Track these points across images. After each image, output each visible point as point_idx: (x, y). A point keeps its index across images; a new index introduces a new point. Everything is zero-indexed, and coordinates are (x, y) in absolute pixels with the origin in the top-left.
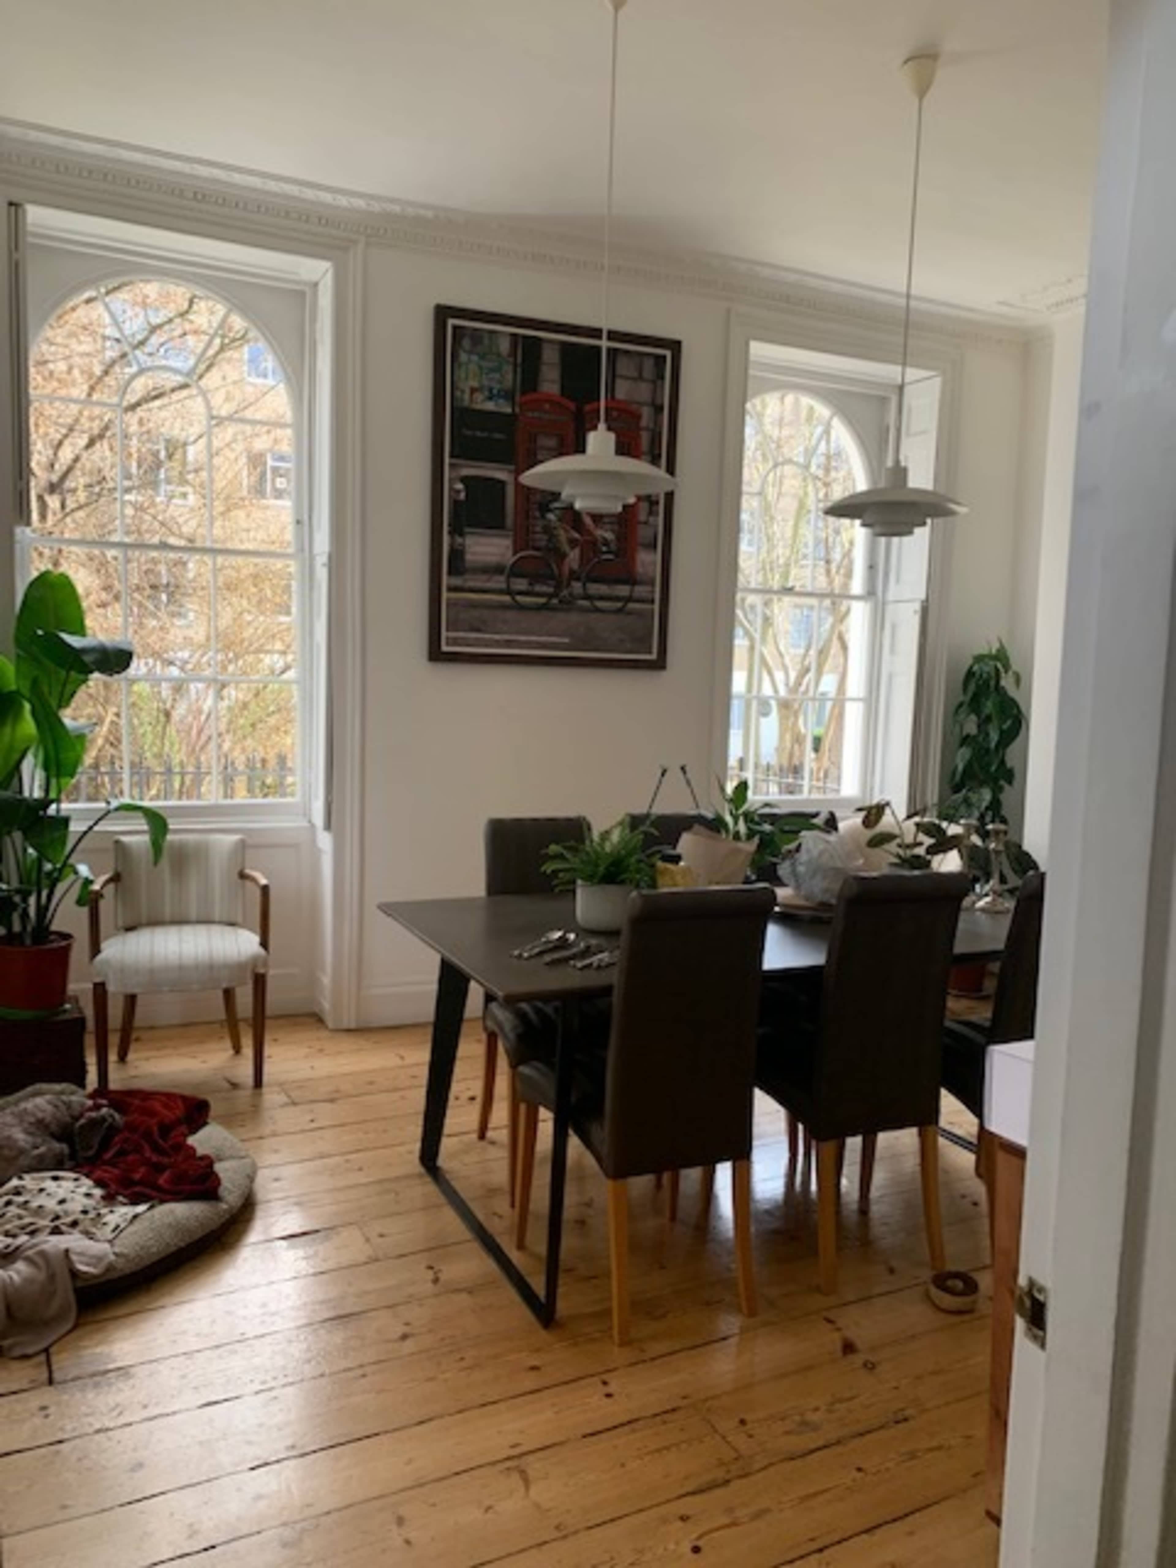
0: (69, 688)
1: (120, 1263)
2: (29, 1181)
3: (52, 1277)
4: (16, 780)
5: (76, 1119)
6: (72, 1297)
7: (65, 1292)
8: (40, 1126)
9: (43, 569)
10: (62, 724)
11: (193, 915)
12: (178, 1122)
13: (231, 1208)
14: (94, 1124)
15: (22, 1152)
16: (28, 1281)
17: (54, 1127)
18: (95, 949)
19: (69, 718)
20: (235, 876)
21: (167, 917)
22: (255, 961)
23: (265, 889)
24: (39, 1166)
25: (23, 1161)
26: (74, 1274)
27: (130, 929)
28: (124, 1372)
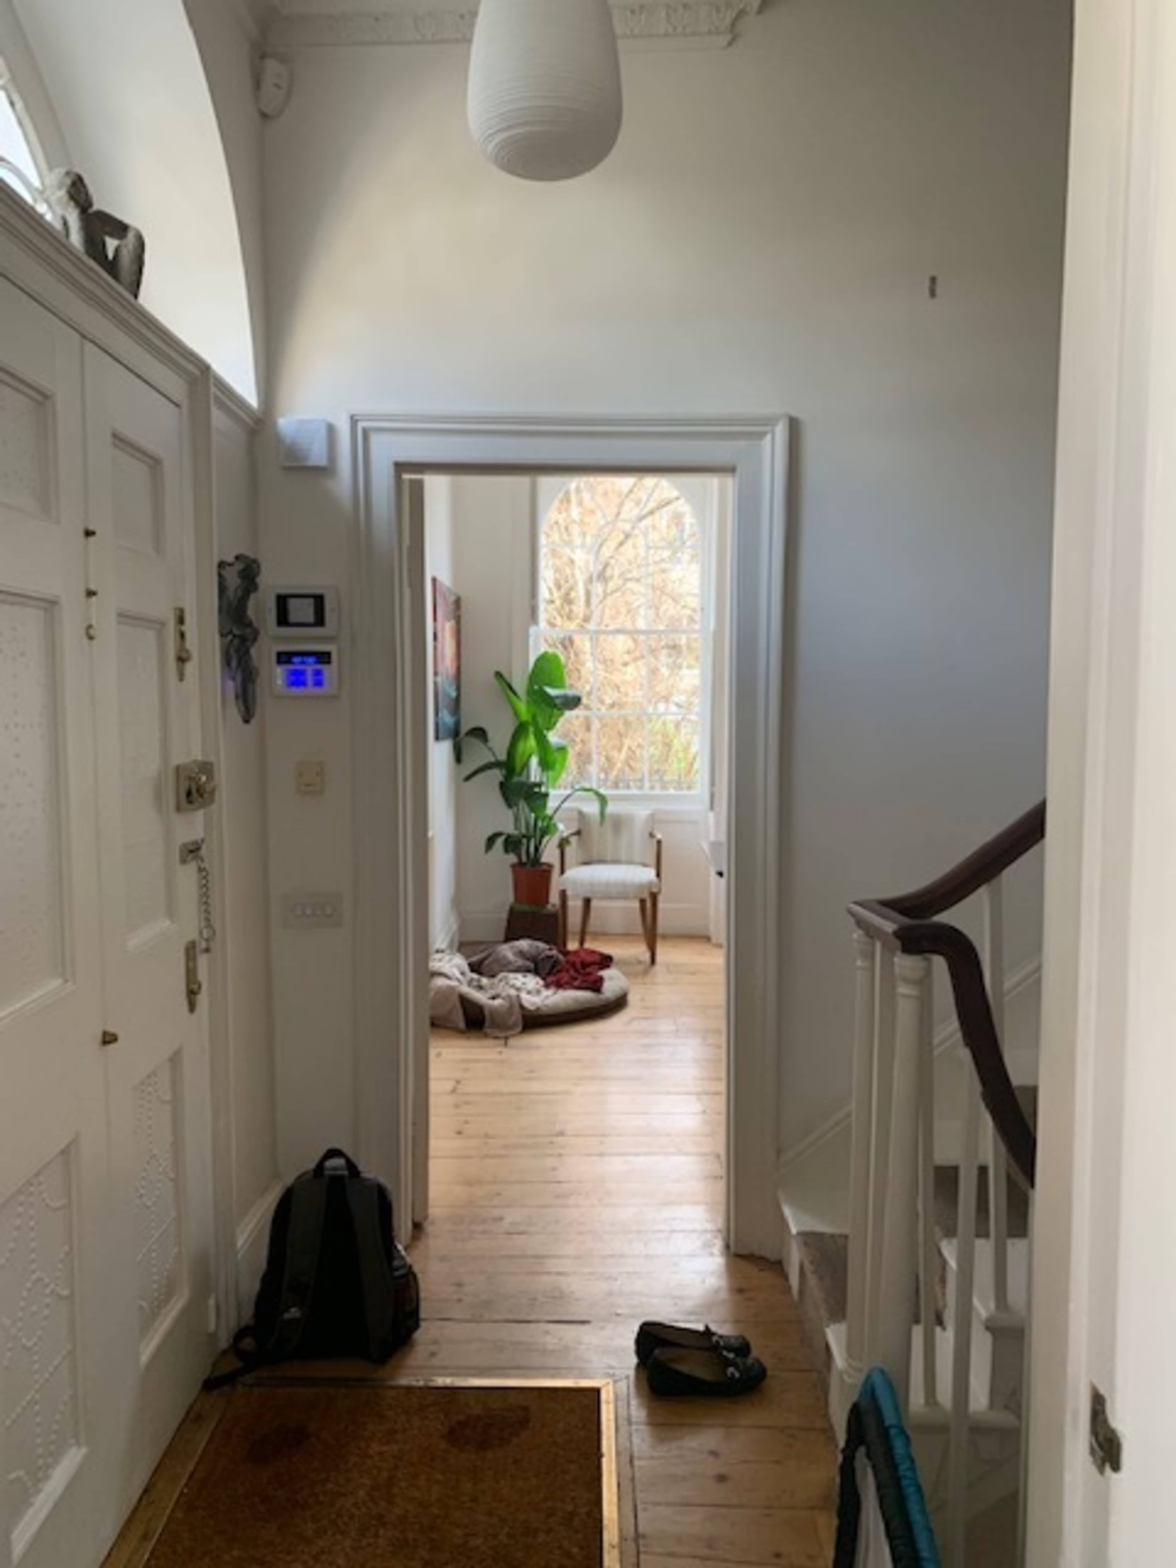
0: (553, 720)
1: (544, 1009)
2: (511, 975)
3: (511, 1006)
4: (525, 773)
5: (540, 954)
6: (520, 1018)
7: (517, 1015)
8: (521, 953)
9: (542, 650)
10: (547, 741)
11: (623, 858)
12: (593, 963)
13: (607, 999)
14: (549, 957)
15: (510, 963)
16: (502, 1006)
17: (528, 956)
18: (562, 871)
19: (553, 737)
20: (647, 836)
21: (609, 858)
22: (650, 884)
23: (659, 842)
24: (518, 970)
25: (511, 967)
26: (522, 1007)
27: (586, 863)
28: (538, 1047)
